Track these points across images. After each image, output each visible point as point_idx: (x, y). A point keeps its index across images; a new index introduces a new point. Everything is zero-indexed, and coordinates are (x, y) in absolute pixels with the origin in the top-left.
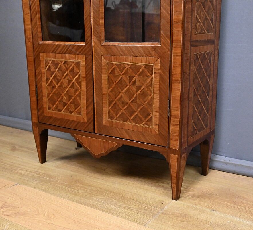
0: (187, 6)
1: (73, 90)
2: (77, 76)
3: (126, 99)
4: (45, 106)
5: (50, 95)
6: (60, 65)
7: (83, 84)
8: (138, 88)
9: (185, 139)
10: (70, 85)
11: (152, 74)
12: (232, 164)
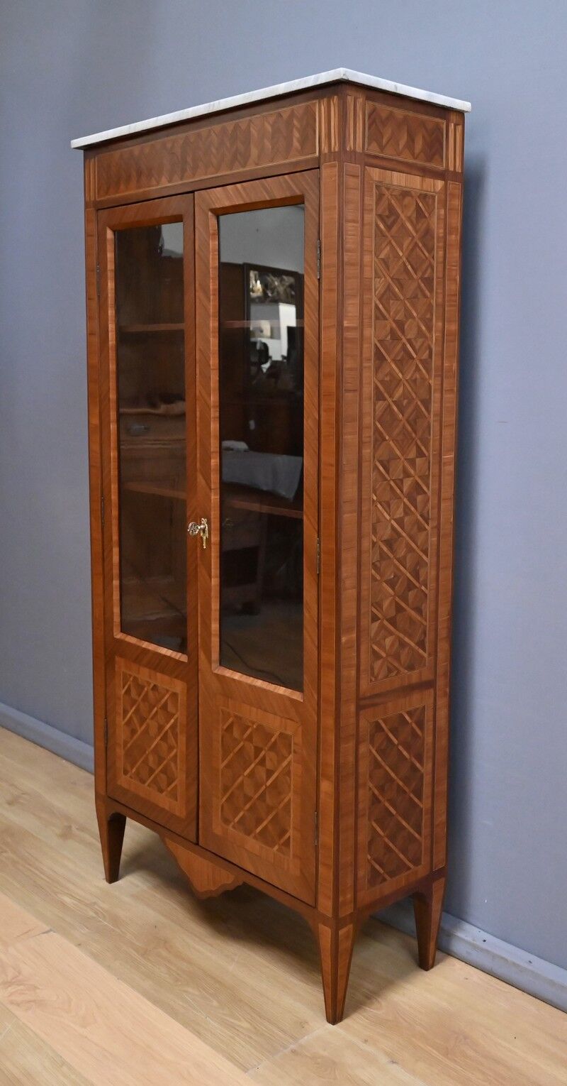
0: (344, 639)
1: (164, 746)
2: (172, 721)
3: (249, 790)
4: (120, 764)
5: (129, 745)
6: (146, 689)
7: (182, 739)
8: (269, 773)
9: (349, 896)
10: (162, 735)
11: (290, 753)
12: (487, 951)
